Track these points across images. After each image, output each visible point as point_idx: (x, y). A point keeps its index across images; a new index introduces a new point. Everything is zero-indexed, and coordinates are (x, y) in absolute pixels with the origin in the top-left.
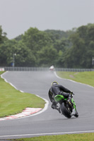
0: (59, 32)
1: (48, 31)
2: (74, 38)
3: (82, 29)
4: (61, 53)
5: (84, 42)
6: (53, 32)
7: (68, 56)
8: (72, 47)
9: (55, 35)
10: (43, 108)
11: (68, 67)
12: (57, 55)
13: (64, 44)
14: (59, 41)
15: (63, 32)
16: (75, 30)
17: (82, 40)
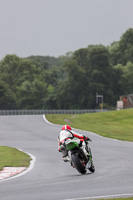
0: (48, 58)
1: (32, 57)
2: (70, 66)
3: (81, 53)
4: (51, 88)
5: (84, 71)
6: (39, 58)
7: (62, 92)
8: (67, 79)
9: (44, 62)
11: (62, 108)
12: (46, 92)
13: (56, 76)
14: (49, 72)
15: (53, 58)
16: (70, 55)
17: (81, 69)
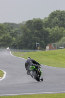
0: (13, 24)
1: (6, 23)
2: (23, 28)
3: (29, 22)
4: (14, 39)
6: (9, 24)
7: (19, 41)
8: (22, 35)
9: (11, 26)
10: (2, 77)
11: (19, 49)
12: (12, 41)
13: (17, 33)
14: (13, 31)
15: (16, 24)
16: (24, 23)
17: (29, 30)
